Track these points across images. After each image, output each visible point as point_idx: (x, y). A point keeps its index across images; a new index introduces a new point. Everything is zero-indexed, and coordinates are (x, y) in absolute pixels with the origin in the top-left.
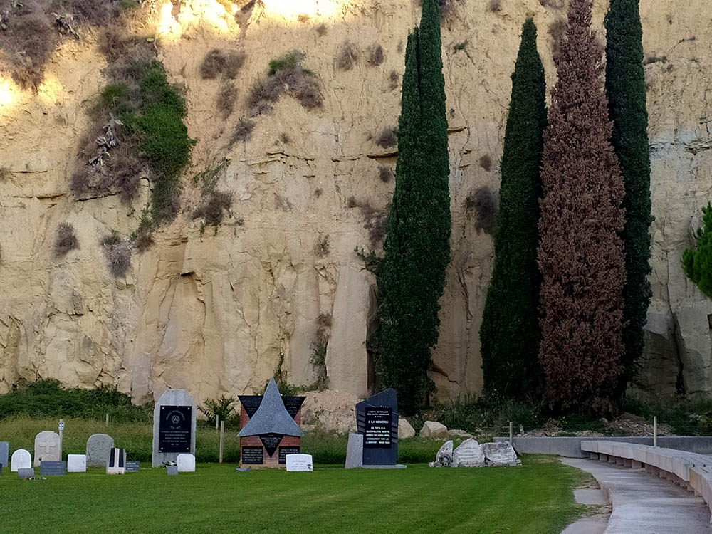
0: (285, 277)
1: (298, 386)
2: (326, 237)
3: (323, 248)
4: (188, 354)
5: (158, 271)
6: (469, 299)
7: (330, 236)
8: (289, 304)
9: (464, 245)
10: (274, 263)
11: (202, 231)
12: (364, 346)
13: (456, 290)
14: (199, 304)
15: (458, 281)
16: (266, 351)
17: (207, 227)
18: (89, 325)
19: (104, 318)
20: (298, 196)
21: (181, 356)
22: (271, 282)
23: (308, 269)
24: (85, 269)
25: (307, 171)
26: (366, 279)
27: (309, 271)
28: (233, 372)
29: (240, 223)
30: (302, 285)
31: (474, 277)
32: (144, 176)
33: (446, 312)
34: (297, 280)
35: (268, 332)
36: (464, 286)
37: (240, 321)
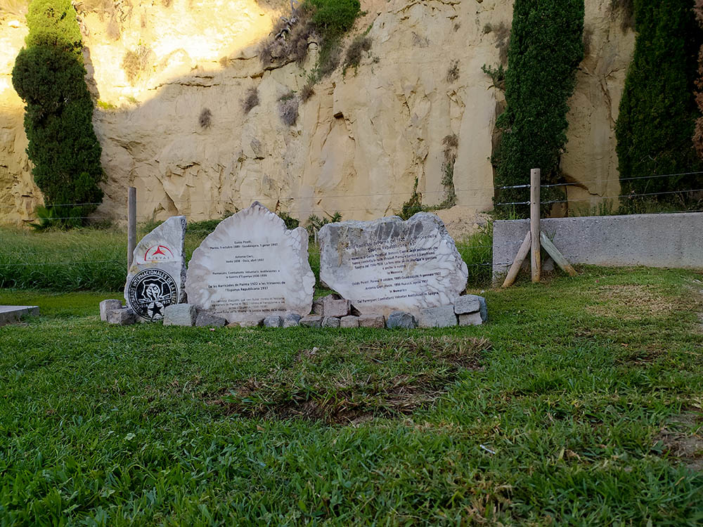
0: (420, 107)
1: (430, 206)
2: (457, 63)
3: (454, 73)
4: (342, 184)
5: (318, 117)
6: (612, 105)
7: (461, 60)
8: (421, 131)
9: (608, 49)
10: (407, 94)
11: (344, 73)
12: (489, 162)
13: (599, 99)
14: (350, 140)
15: (601, 89)
16: (403, 176)
17: (348, 69)
18: (267, 165)
19: (280, 160)
20: (437, 33)
21: (335, 186)
22: (407, 113)
23: (441, 97)
24: (263, 121)
25: (452, 13)
26: (494, 96)
27: (442, 99)
28: (376, 197)
29: (376, 61)
30: (436, 113)
31: (618, 81)
32: (311, 40)
33: (586, 123)
34: (430, 109)
35: (403, 159)
36: (607, 93)
37: (381, 151)
